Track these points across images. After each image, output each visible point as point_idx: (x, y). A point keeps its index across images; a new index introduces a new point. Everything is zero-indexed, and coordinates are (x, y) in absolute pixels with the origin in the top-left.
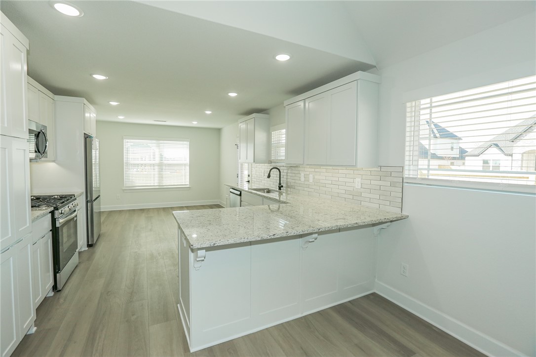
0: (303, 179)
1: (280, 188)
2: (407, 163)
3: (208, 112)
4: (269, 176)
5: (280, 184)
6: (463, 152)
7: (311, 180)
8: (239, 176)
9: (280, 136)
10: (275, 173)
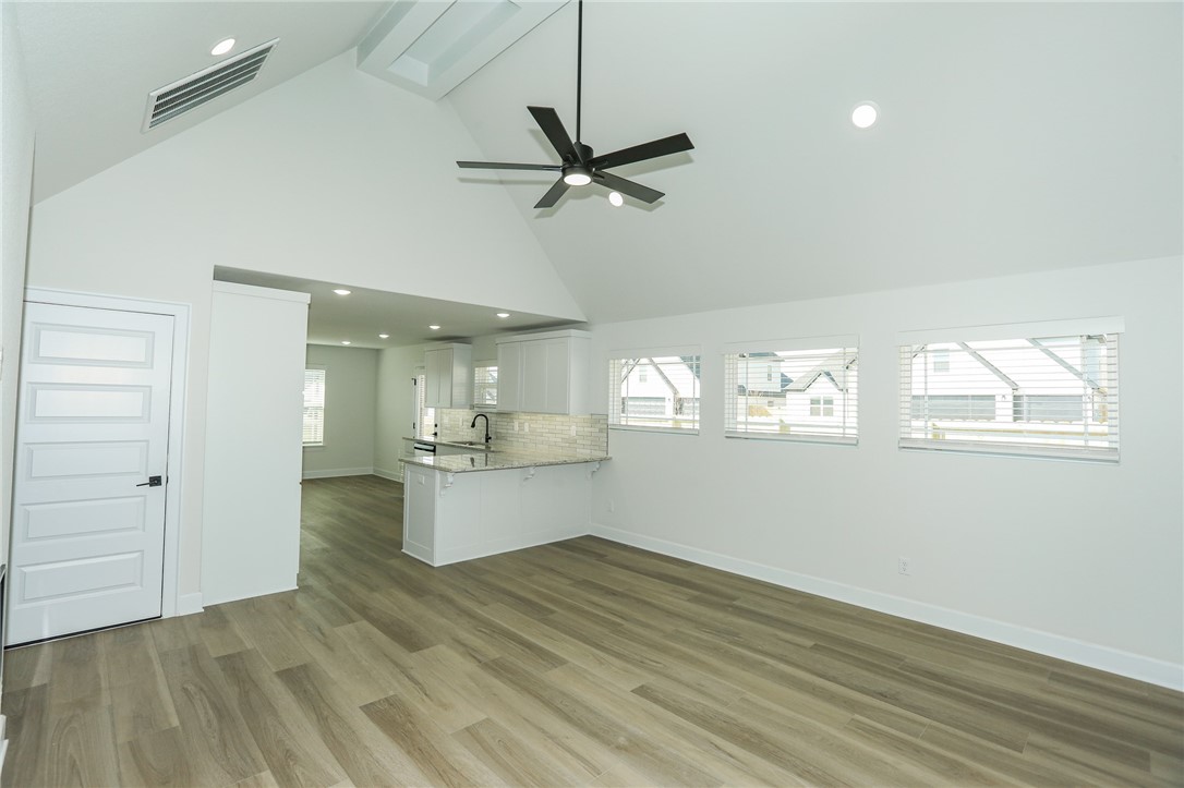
0: (516, 428)
1: (487, 441)
2: (611, 411)
3: (384, 336)
4: (473, 426)
5: (487, 435)
6: (785, 381)
7: (527, 429)
8: (418, 427)
9: (492, 373)
10: (480, 421)
